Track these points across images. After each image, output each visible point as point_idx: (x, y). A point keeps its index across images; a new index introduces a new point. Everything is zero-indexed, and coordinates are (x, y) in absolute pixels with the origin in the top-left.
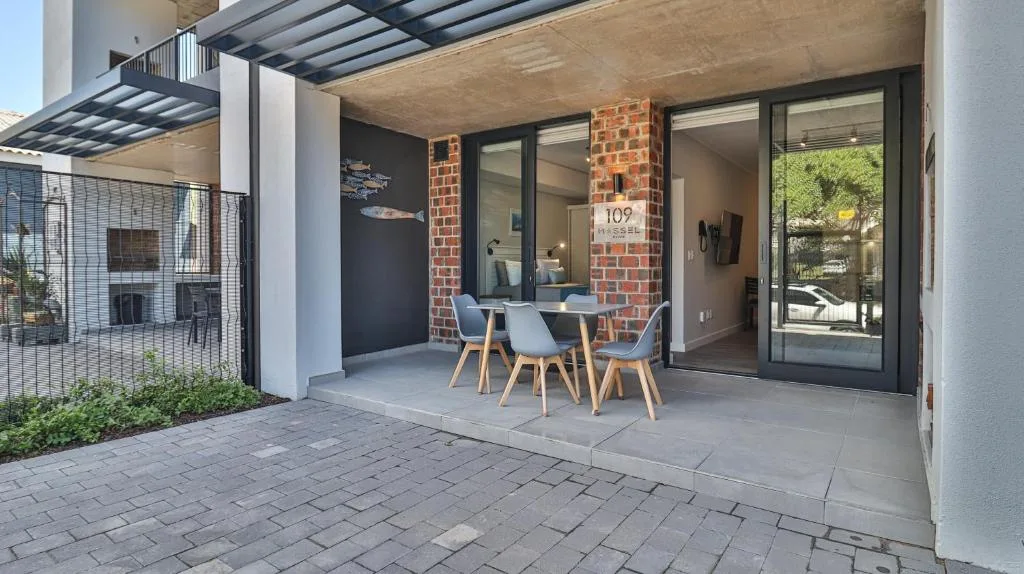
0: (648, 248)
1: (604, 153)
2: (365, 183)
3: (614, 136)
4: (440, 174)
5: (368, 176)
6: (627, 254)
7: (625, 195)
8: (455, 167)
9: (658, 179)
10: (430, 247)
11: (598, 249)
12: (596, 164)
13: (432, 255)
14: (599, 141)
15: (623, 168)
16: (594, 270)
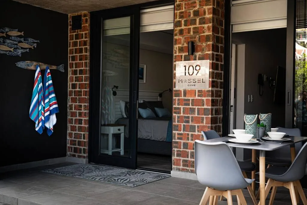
0: (210, 93)
1: (183, 27)
2: (19, 45)
3: (190, 15)
4: (76, 39)
5: (22, 40)
6: (197, 98)
7: (196, 56)
8: (86, 34)
9: (220, 45)
10: (69, 90)
11: (178, 93)
12: (178, 34)
13: (70, 96)
14: (179, 18)
15: (195, 38)
16: (175, 108)
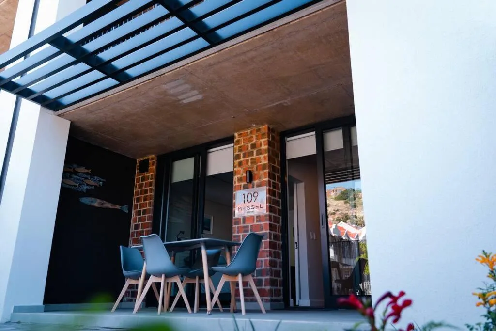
0: (268, 218)
1: (242, 159)
2: (86, 180)
3: (248, 149)
4: (142, 181)
5: (89, 177)
6: (255, 223)
7: (254, 185)
8: (152, 175)
9: (276, 175)
10: (131, 231)
11: (238, 221)
12: (237, 166)
13: (132, 237)
14: (239, 152)
15: (253, 167)
16: (235, 236)
